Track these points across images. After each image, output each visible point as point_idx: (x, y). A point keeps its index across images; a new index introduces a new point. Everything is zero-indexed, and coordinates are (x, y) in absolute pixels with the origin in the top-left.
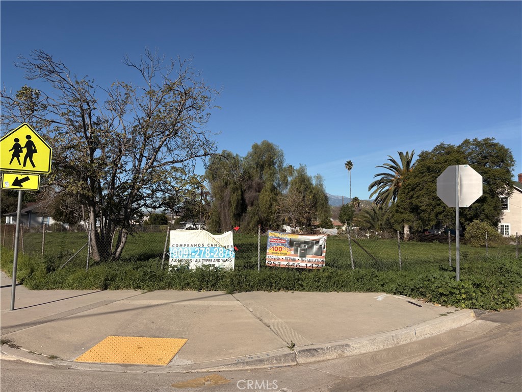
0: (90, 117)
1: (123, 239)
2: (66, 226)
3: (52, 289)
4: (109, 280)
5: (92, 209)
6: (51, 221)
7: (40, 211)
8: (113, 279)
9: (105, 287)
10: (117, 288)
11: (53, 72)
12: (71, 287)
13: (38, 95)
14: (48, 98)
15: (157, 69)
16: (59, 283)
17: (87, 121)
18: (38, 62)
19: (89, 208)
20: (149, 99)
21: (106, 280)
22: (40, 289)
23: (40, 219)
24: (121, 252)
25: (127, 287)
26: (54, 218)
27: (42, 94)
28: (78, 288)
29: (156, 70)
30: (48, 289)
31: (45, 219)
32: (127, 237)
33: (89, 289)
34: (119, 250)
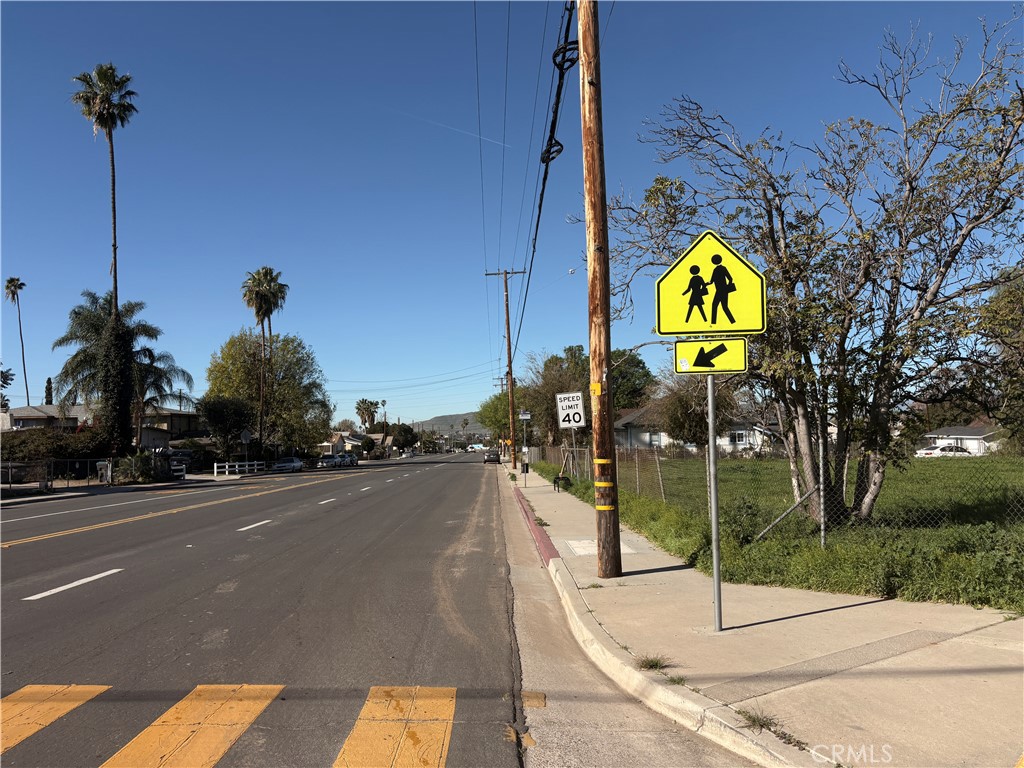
0: (782, 215)
1: (876, 477)
2: (690, 449)
3: (763, 583)
4: (897, 576)
5: (800, 411)
6: (664, 440)
7: (646, 423)
8: (907, 574)
9: (890, 593)
10: (922, 596)
11: (702, 138)
12: (804, 582)
13: (681, 189)
14: (696, 192)
15: (915, 73)
16: (776, 572)
17: (777, 225)
18: (676, 125)
19: (793, 409)
20: (904, 149)
21: (890, 575)
22: (739, 582)
23: (646, 437)
24: (872, 506)
25: (952, 596)
26: (671, 435)
27: (686, 187)
28: (821, 586)
29: (912, 76)
30: (756, 584)
31: (655, 437)
32: (883, 472)
33: (849, 591)
34: (868, 499)
